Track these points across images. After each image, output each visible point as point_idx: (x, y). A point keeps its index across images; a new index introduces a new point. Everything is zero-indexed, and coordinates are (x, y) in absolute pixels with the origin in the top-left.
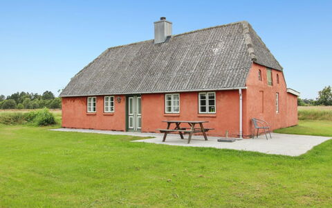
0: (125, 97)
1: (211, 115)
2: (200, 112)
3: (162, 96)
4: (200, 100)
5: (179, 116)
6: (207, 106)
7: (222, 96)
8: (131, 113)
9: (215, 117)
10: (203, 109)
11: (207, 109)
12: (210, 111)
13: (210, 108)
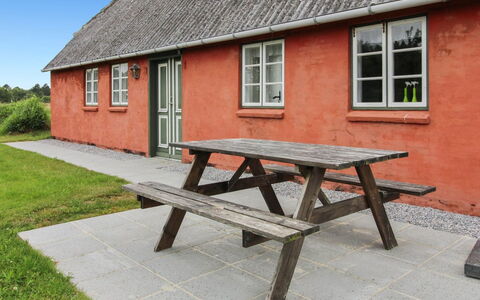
0: (147, 65)
1: (406, 116)
2: (357, 104)
3: (234, 54)
4: (356, 55)
5: (281, 118)
6: (388, 77)
7: (459, 29)
8: (163, 106)
9: (424, 124)
10: (371, 92)
11: (388, 90)
12: (398, 98)
13: (399, 86)
